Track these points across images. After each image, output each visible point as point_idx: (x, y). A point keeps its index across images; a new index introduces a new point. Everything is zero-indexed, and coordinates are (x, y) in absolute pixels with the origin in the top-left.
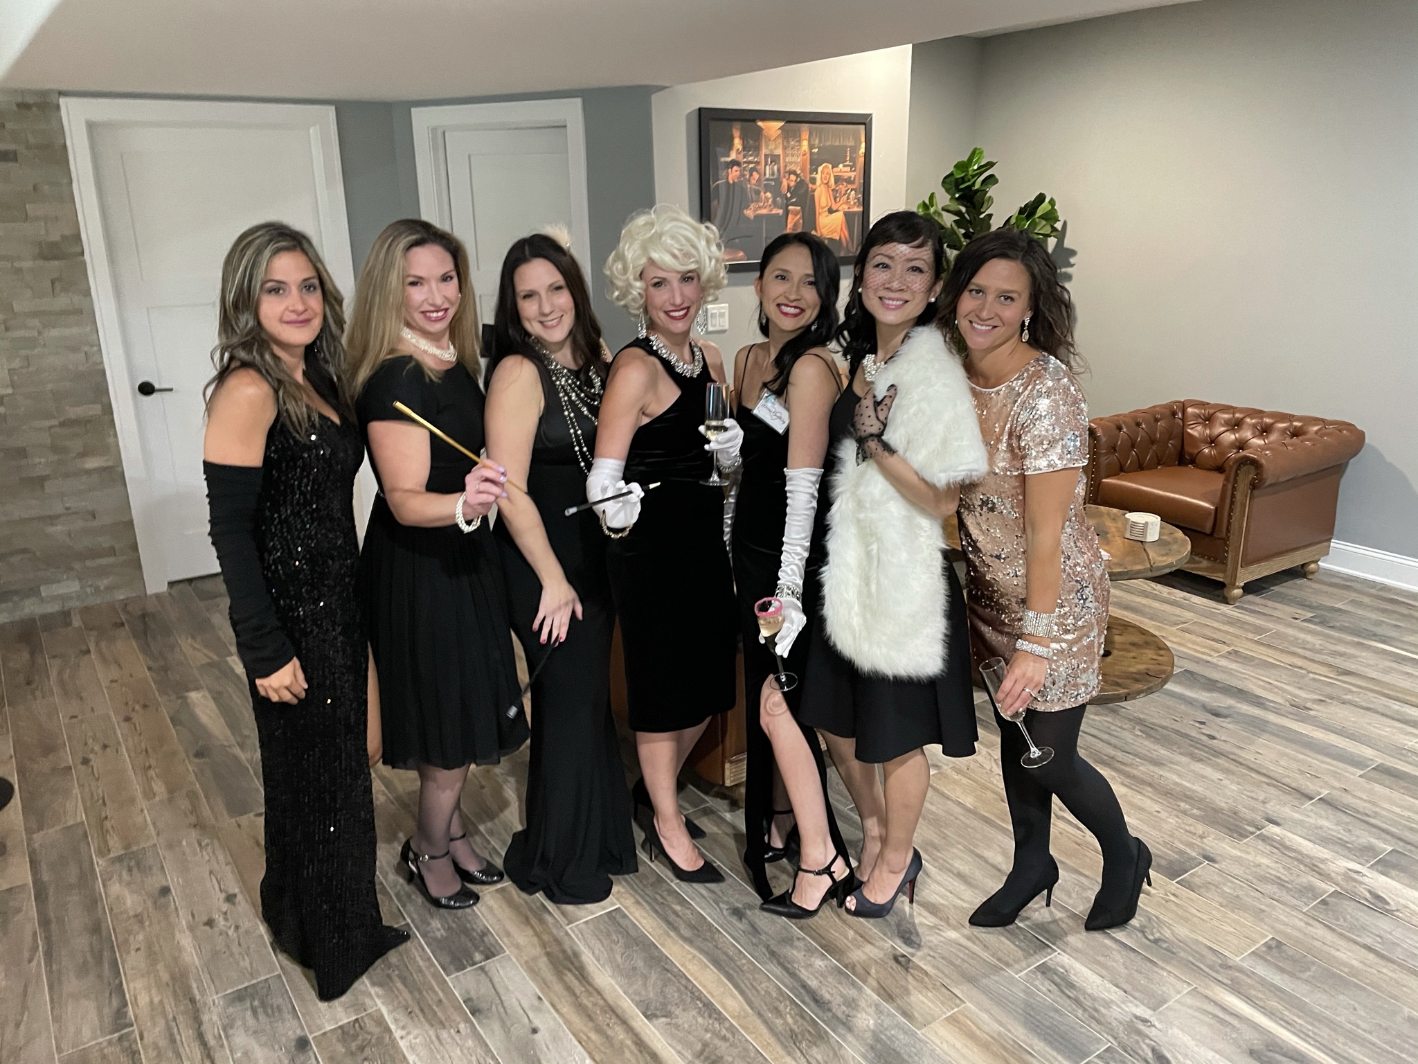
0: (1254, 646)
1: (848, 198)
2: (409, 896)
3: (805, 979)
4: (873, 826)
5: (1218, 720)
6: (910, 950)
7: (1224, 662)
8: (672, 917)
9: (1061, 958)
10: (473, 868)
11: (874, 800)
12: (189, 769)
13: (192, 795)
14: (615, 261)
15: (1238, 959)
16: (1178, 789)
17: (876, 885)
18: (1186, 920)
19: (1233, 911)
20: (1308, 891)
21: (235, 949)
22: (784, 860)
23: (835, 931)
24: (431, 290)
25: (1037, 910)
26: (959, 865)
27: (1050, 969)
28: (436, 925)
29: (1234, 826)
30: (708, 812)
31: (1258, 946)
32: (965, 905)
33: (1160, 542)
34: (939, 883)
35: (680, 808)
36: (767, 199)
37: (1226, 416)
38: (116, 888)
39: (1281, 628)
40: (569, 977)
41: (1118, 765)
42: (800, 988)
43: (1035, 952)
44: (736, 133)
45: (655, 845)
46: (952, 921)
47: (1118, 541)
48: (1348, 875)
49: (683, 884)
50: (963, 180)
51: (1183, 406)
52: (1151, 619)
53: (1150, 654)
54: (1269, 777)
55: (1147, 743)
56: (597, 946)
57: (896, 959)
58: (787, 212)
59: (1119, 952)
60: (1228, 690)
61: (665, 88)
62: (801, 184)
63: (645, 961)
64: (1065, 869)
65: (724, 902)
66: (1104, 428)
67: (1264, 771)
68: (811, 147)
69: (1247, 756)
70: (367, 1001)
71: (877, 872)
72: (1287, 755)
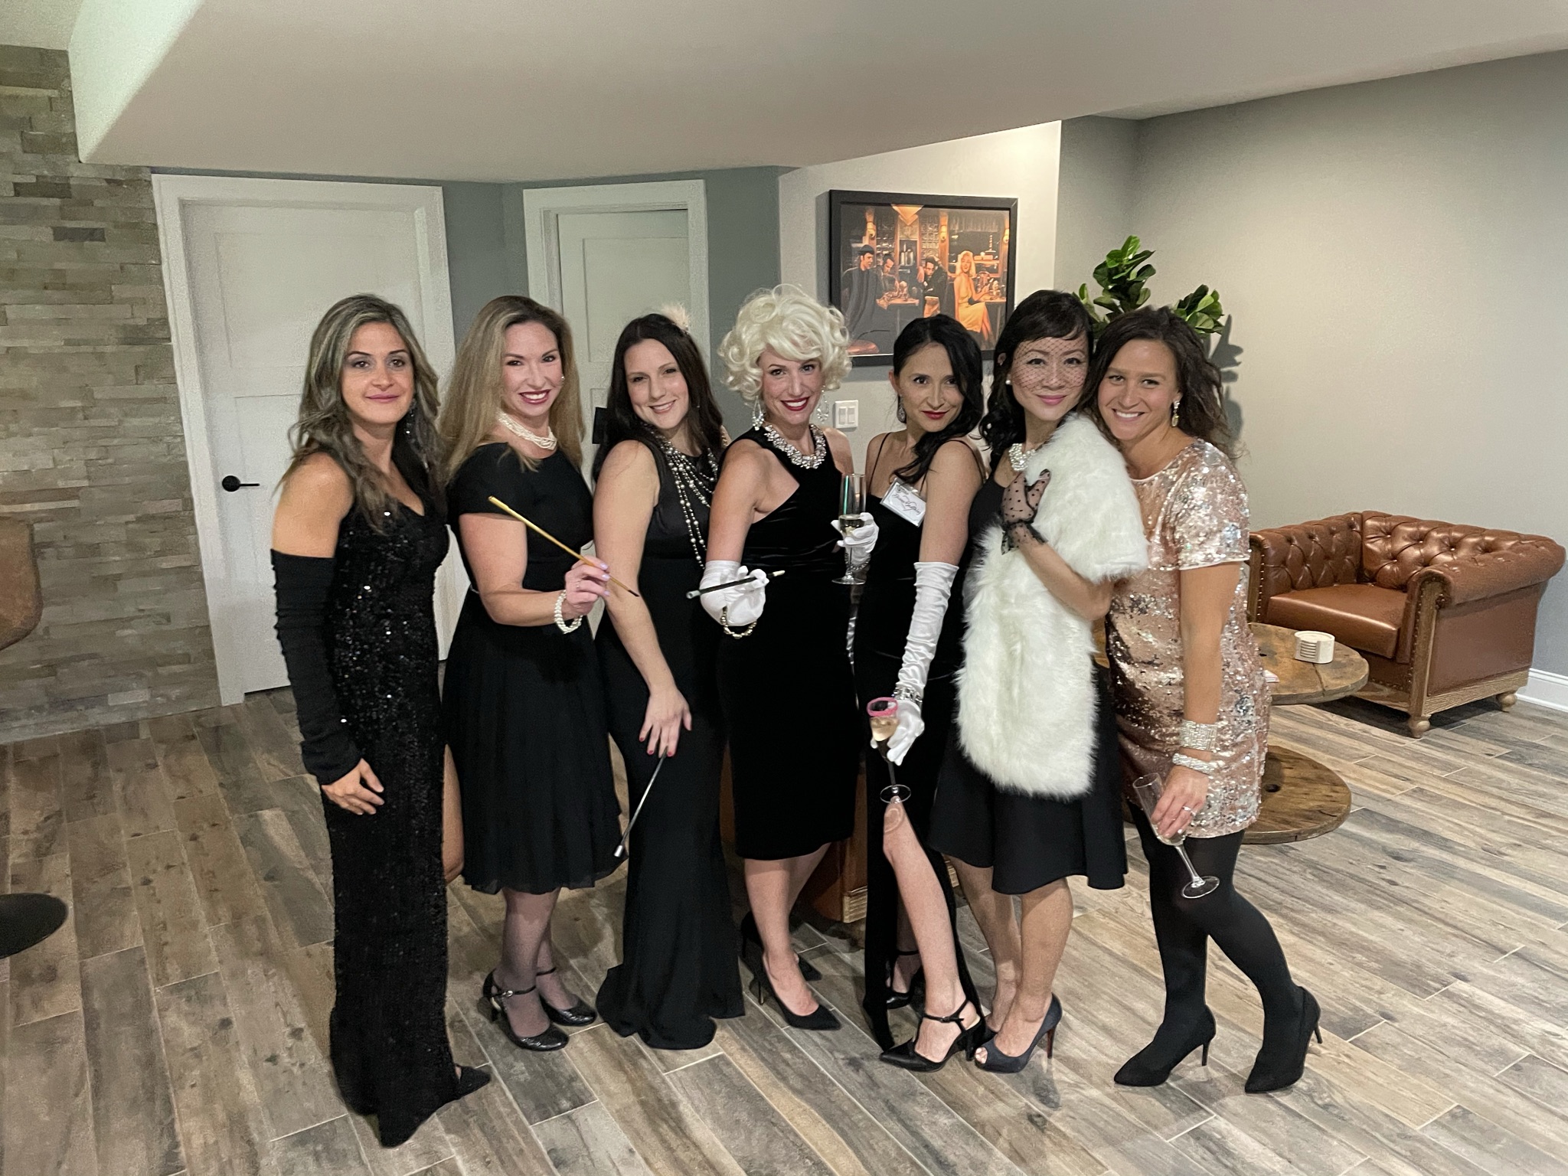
0: (1442, 785)
1: (990, 288)
2: (491, 1036)
3: (929, 1138)
4: (1008, 970)
5: (1400, 864)
6: (1047, 1109)
7: (1407, 801)
8: (782, 1067)
9: (1217, 1123)
10: (561, 1005)
11: (1009, 939)
12: (256, 893)
13: (260, 921)
14: (730, 344)
15: (1418, 1128)
16: (1353, 939)
17: (1010, 1036)
18: (1359, 1084)
19: (1414, 1076)
20: (1501, 1055)
21: (300, 1088)
22: (908, 1006)
23: (964, 1086)
24: (531, 371)
25: (1190, 1068)
26: (1104, 1017)
27: (1205, 1135)
28: (520, 1067)
29: (1415, 980)
30: (824, 952)
31: (1442, 1114)
32: (1111, 1062)
33: (1333, 665)
34: (1082, 1038)
35: (793, 947)
36: (902, 287)
37: (1410, 529)
38: (172, 1018)
39: (1471, 764)
40: (664, 1128)
41: (1285, 911)
42: (922, 1149)
43: (1188, 1115)
44: (870, 218)
45: (764, 986)
46: (1094, 1079)
47: (1287, 662)
48: (1545, 1038)
49: (795, 1030)
50: (1117, 271)
51: (1362, 518)
52: (1326, 752)
53: (1324, 790)
54: (1455, 927)
55: (1319, 888)
56: (696, 1094)
57: (1031, 1118)
58: (925, 302)
59: (1284, 1118)
60: (1412, 832)
61: (795, 169)
62: (939, 272)
63: (749, 1114)
64: (1221, 1024)
65: (838, 1051)
66: (1271, 539)
67: (1451, 922)
68: (950, 233)
69: (1432, 903)
70: (443, 1150)
71: (1011, 1020)
72: (1478, 905)
